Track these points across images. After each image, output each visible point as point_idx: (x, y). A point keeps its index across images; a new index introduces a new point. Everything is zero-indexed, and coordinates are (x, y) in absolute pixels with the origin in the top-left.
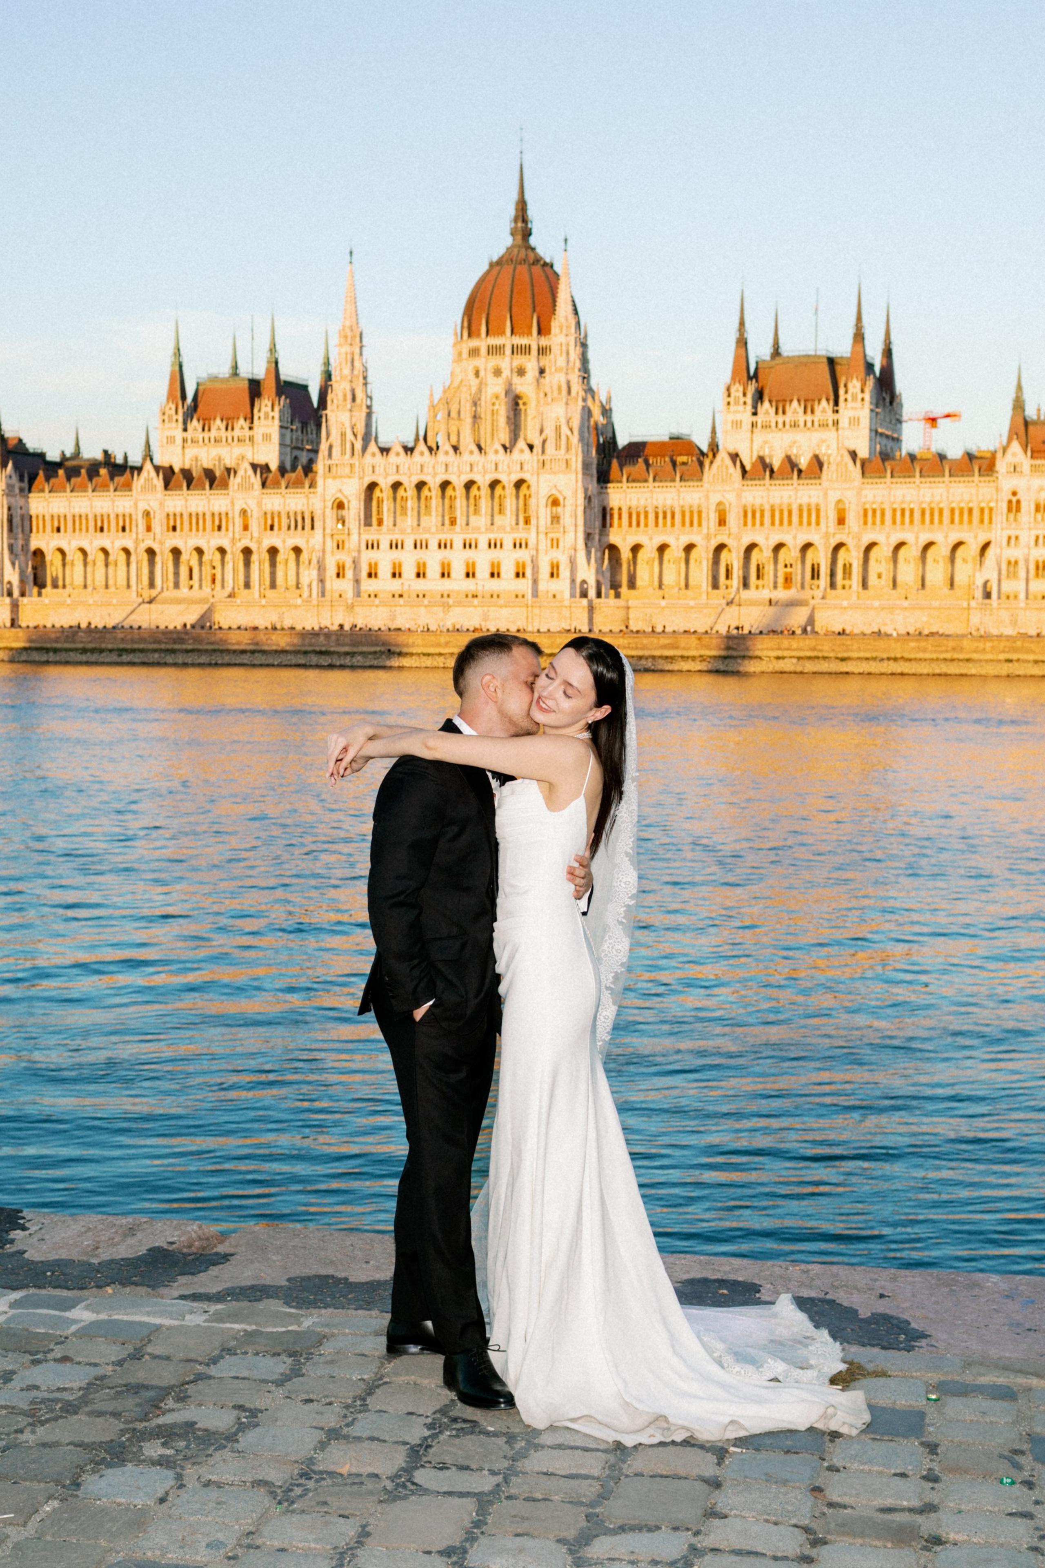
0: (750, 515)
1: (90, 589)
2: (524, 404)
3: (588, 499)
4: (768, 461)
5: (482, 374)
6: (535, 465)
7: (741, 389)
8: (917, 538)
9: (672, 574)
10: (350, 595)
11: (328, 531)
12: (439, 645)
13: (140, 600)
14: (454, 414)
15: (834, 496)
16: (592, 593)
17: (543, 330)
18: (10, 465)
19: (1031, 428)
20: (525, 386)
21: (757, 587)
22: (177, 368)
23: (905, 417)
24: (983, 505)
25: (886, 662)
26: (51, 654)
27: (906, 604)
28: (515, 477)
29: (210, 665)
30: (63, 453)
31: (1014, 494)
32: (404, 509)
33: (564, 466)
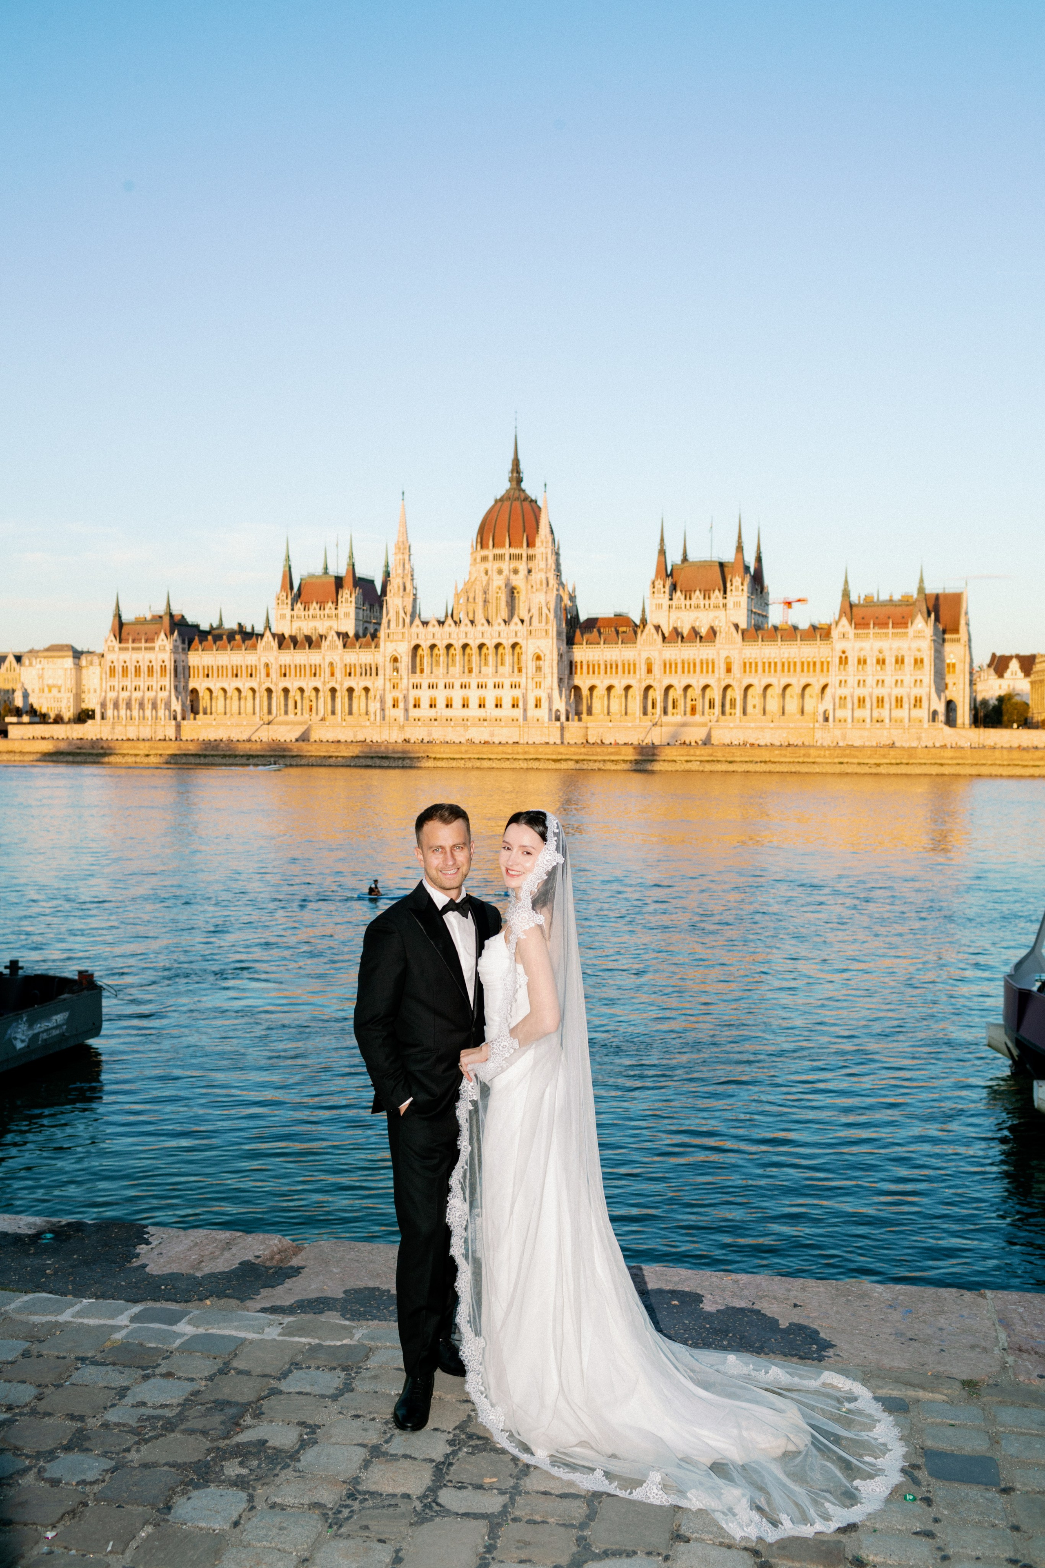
0: (668, 667)
1: (228, 715)
2: (518, 593)
3: (561, 656)
4: (680, 630)
5: (490, 573)
6: (525, 633)
7: (662, 583)
8: (779, 681)
9: (616, 705)
10: (401, 719)
11: (387, 677)
12: (461, 753)
13: (262, 722)
14: (471, 600)
15: (724, 654)
16: (563, 718)
17: (530, 544)
18: (176, 633)
19: (854, 609)
20: (518, 581)
21: (673, 714)
22: (287, 569)
23: (770, 601)
24: (823, 660)
25: (759, 764)
26: (202, 758)
27: (772, 725)
28: (512, 641)
29: (308, 765)
30: (211, 626)
31: (844, 652)
32: (438, 662)
33: (544, 634)
